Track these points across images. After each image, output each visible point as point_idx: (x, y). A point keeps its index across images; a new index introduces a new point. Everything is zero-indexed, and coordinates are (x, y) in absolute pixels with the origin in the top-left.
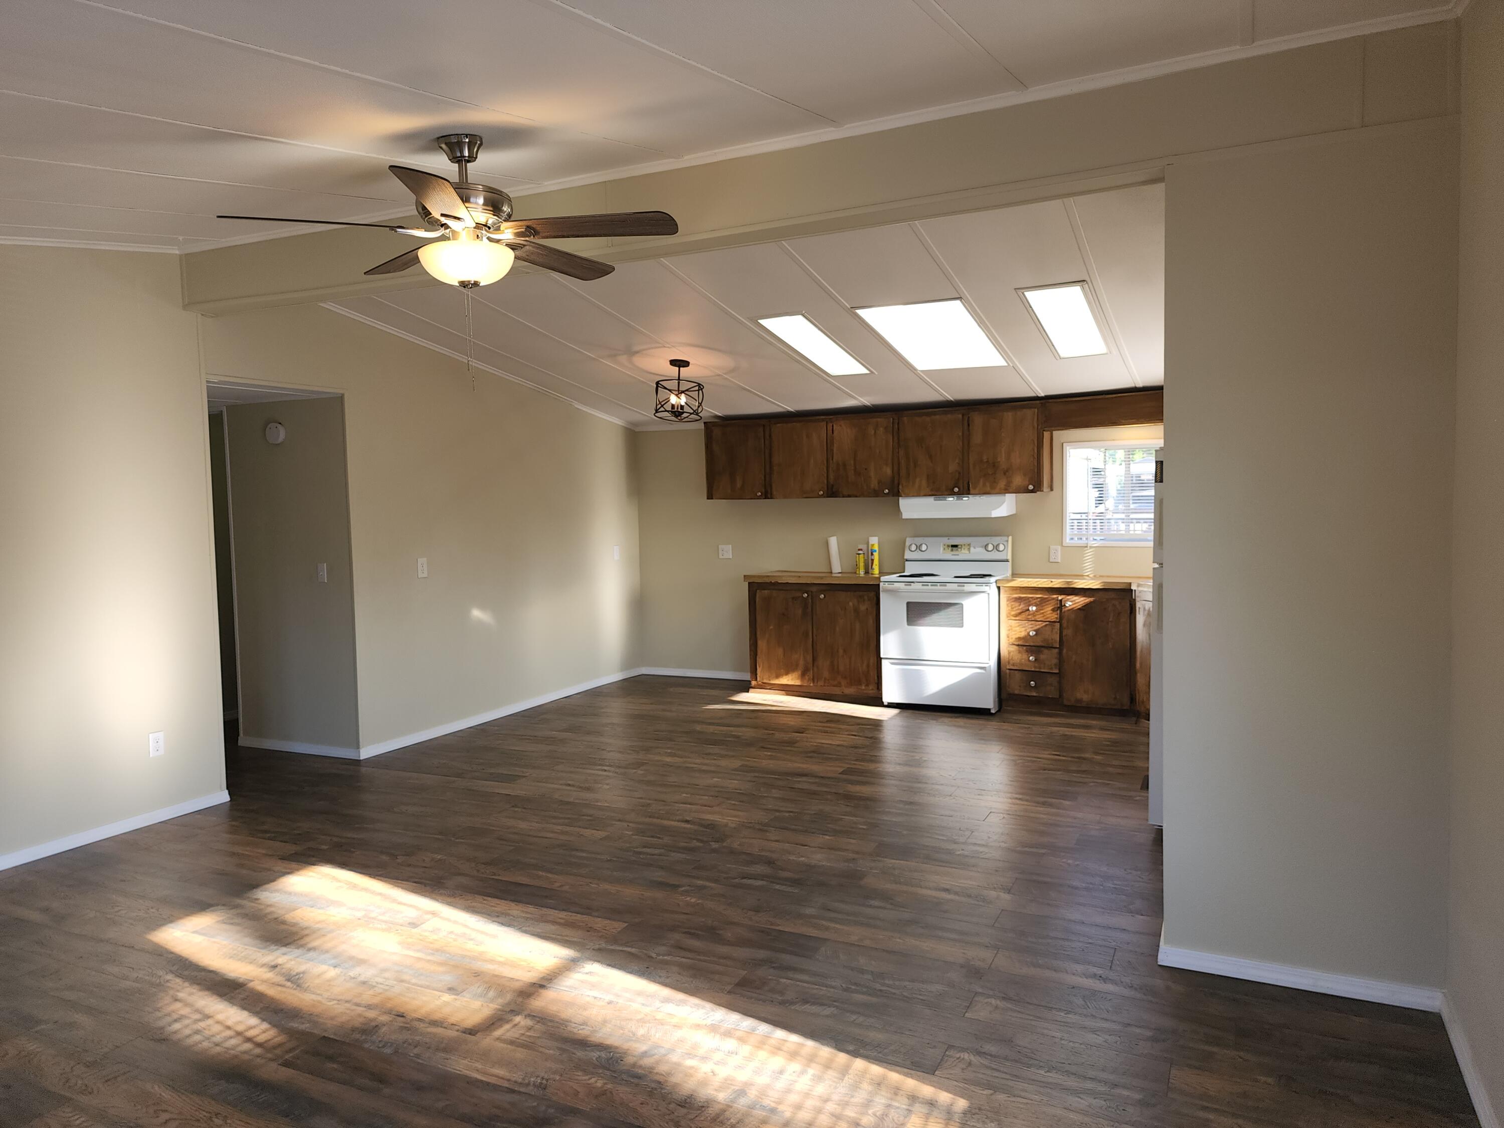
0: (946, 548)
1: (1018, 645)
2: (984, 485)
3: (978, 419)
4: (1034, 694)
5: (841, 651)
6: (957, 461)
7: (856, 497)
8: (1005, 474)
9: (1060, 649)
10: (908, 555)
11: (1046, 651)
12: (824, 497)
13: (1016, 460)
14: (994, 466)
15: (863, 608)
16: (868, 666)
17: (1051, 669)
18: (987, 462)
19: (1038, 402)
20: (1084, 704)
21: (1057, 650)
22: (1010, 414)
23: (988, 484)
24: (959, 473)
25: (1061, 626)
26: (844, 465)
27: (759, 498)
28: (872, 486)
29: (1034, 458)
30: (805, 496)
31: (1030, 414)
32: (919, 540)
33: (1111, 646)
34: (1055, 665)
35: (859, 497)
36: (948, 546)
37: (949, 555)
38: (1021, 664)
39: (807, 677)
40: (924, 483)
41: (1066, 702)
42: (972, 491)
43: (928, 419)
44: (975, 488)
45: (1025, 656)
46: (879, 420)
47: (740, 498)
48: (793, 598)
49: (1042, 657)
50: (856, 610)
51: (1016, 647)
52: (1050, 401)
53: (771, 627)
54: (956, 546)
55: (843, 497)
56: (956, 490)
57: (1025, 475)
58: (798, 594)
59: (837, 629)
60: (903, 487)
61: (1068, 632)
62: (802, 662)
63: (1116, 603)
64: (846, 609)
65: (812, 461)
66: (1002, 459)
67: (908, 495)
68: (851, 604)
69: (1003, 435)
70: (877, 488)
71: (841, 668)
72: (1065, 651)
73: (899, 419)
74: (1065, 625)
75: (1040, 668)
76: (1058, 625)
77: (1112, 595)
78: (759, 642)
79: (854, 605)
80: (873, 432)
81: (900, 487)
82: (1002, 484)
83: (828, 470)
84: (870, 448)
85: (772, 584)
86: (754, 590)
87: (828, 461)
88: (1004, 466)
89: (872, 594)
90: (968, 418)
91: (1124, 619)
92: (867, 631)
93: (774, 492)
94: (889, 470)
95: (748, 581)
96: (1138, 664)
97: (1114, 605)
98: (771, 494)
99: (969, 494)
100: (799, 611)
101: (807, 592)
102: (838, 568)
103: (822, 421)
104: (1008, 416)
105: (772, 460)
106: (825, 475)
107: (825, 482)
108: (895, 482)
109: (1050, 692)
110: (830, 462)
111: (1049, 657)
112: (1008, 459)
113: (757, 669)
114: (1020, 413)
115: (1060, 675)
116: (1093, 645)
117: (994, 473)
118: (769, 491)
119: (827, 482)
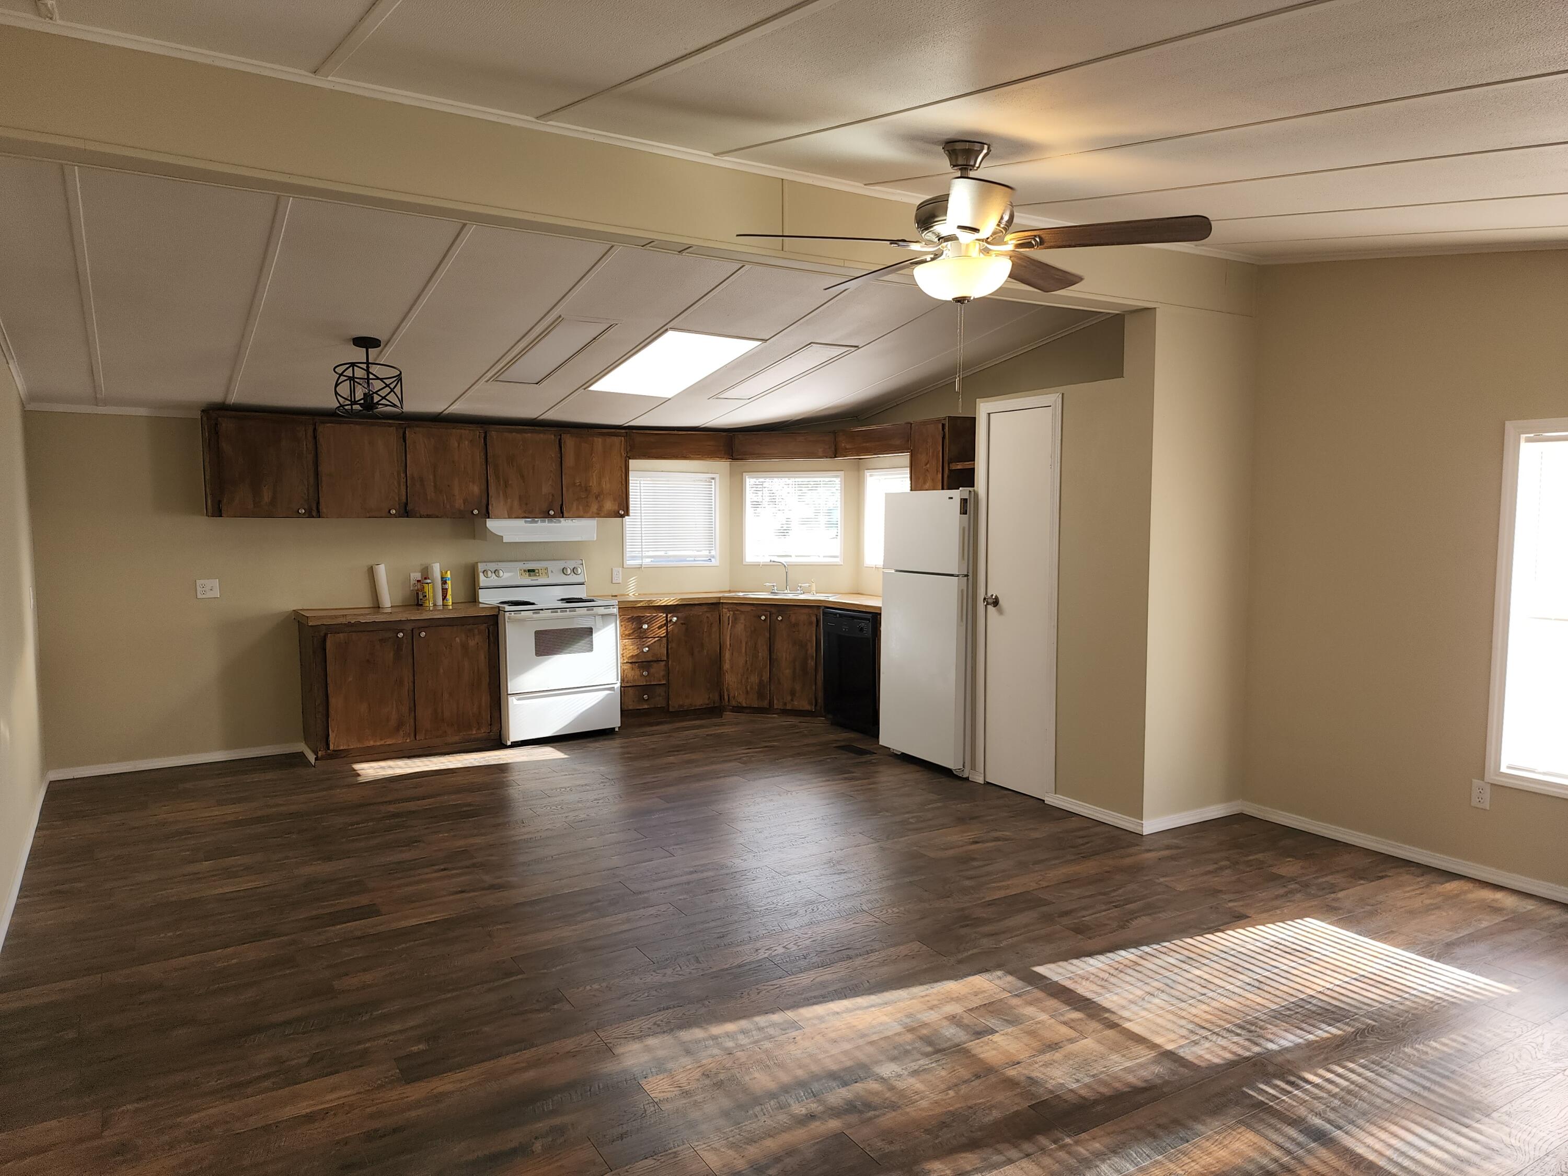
0: (524, 574)
1: (631, 663)
2: (578, 509)
3: (570, 442)
4: (646, 707)
5: (446, 696)
6: (550, 483)
7: (438, 517)
8: (597, 498)
9: (667, 661)
10: (483, 580)
11: (655, 665)
13: (606, 486)
14: (586, 490)
15: (472, 643)
16: (479, 707)
17: (660, 681)
18: (580, 485)
19: (623, 431)
20: (685, 708)
21: (663, 663)
22: (600, 440)
23: (581, 508)
24: (553, 495)
25: (667, 640)
26: (422, 480)
27: (299, 516)
28: (457, 506)
29: (622, 484)
30: (368, 515)
31: (619, 441)
32: (493, 566)
33: (705, 654)
34: (663, 676)
35: (442, 517)
36: (525, 571)
37: (527, 580)
38: (634, 680)
39: (401, 733)
40: (516, 503)
41: (671, 709)
42: (565, 514)
43: (519, 436)
44: (569, 511)
45: (638, 672)
46: (462, 431)
47: (270, 516)
48: (381, 641)
49: (652, 670)
50: (465, 646)
51: (629, 665)
52: (634, 431)
53: (350, 679)
54: (533, 571)
55: (421, 517)
56: (552, 513)
57: (615, 500)
58: (390, 635)
59: (441, 671)
60: (493, 507)
61: (673, 645)
62: (394, 717)
63: (708, 615)
64: (451, 646)
65: (377, 474)
66: (593, 483)
67: (498, 517)
68: (458, 640)
69: (594, 459)
70: (463, 508)
71: (447, 714)
72: (670, 663)
73: (486, 433)
74: (670, 639)
75: (651, 682)
76: (664, 640)
77: (705, 608)
79: (461, 641)
80: (456, 445)
81: (491, 507)
82: (594, 508)
83: (399, 485)
84: (453, 462)
85: (350, 624)
86: (322, 634)
87: (399, 474)
88: (595, 490)
89: (483, 627)
90: (560, 440)
91: (715, 629)
92: (478, 669)
93: (323, 509)
94: (476, 489)
95: (310, 624)
96: (727, 666)
97: (707, 617)
98: (318, 511)
99: (563, 517)
100: (391, 654)
101: (401, 631)
102: (387, 601)
103: (390, 425)
104: (599, 441)
105: (319, 468)
106: (396, 491)
107: (397, 499)
108: (484, 502)
109: (660, 702)
110: (403, 475)
111: (658, 670)
112: (599, 484)
113: (328, 735)
114: (609, 440)
115: (667, 686)
116: (692, 654)
117: (587, 497)
118: (314, 508)
119: (399, 499)
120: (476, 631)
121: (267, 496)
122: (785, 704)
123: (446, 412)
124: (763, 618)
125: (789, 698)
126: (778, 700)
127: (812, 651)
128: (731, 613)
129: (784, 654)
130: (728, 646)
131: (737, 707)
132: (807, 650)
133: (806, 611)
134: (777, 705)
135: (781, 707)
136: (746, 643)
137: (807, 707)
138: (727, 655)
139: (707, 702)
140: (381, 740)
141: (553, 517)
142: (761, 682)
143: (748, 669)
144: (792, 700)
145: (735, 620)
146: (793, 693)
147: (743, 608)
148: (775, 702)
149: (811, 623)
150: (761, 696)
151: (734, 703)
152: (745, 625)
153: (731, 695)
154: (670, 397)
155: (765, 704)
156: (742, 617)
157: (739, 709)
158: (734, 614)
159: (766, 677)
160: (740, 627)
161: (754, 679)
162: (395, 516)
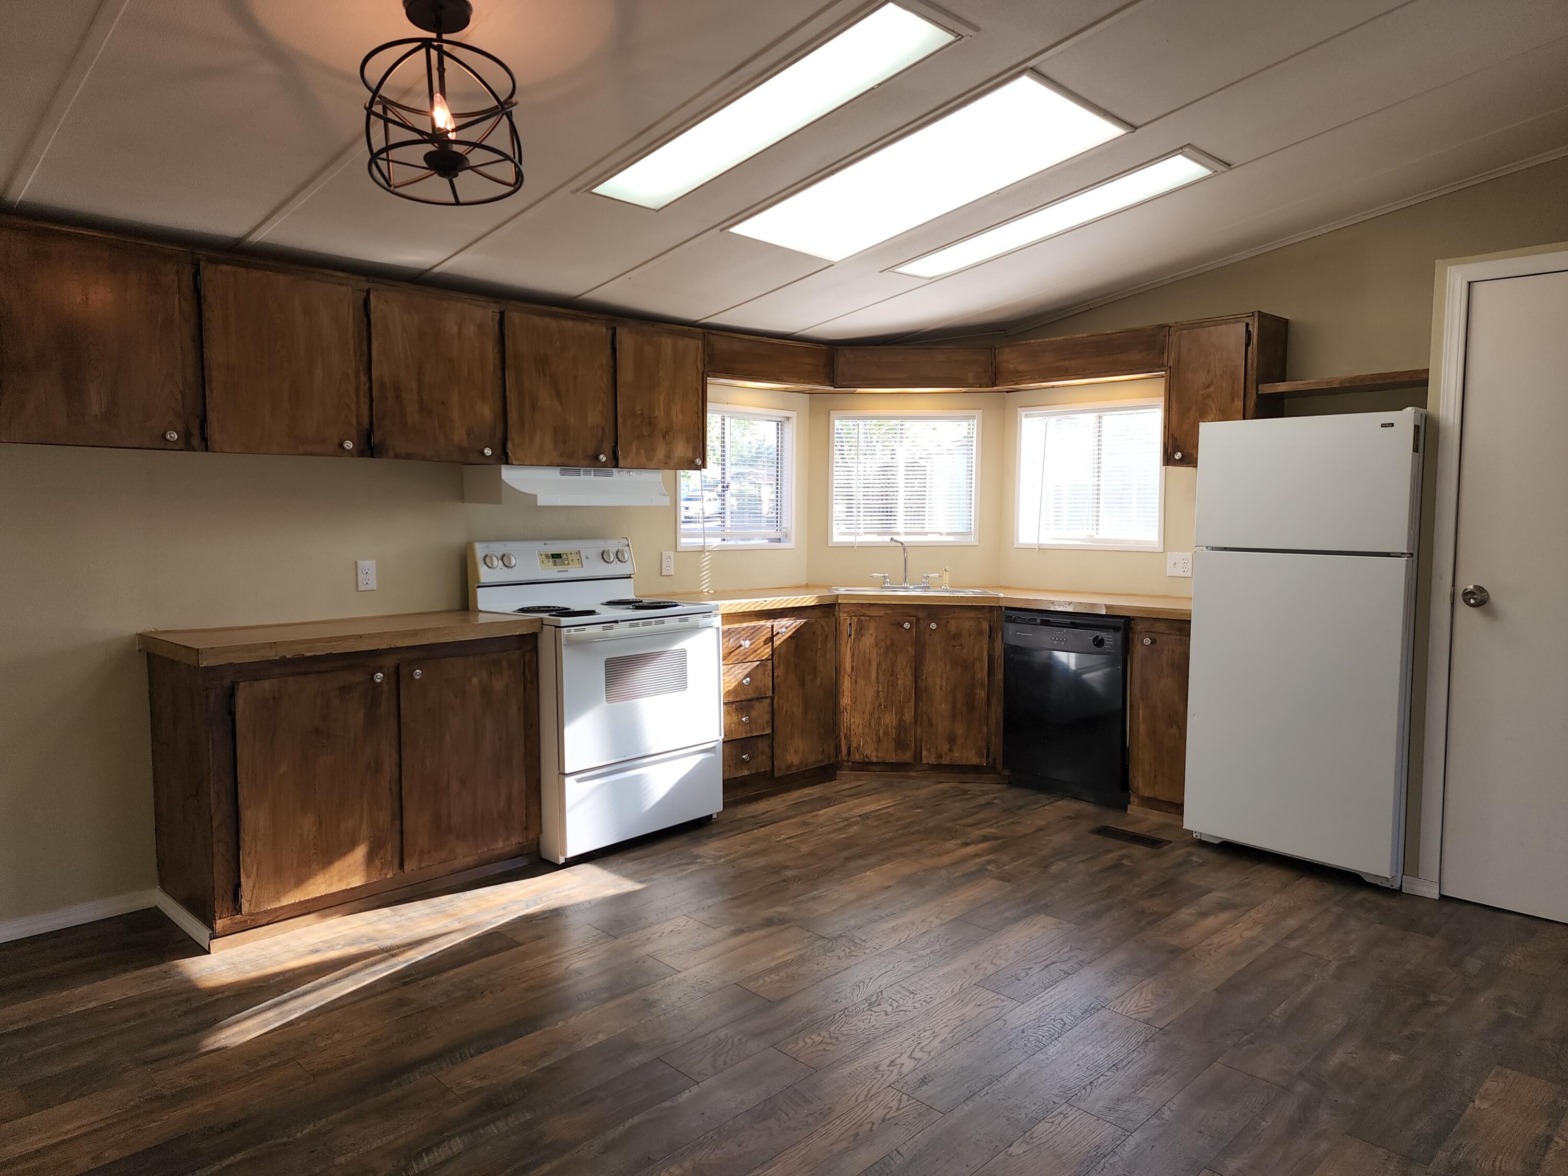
0: (546, 561)
2: (638, 454)
3: (627, 342)
4: (746, 773)
5: (455, 784)
6: (600, 408)
7: (424, 458)
8: (664, 437)
9: (772, 698)
10: (485, 574)
11: (758, 705)
12: (352, 456)
13: (678, 418)
14: (650, 423)
15: (498, 685)
16: (509, 799)
17: (763, 729)
18: (642, 414)
19: (700, 330)
21: (768, 701)
22: (670, 342)
23: (643, 452)
24: (604, 429)
25: (773, 663)
26: (397, 388)
28: (457, 439)
29: (698, 417)
30: (301, 449)
31: (693, 346)
34: (767, 722)
35: (431, 459)
36: (547, 556)
37: (552, 572)
39: (379, 863)
40: (549, 441)
41: (776, 774)
42: (621, 463)
43: (554, 326)
44: (625, 458)
45: (737, 718)
46: (467, 306)
47: (103, 441)
48: (341, 690)
49: (754, 714)
50: (486, 692)
52: (714, 332)
53: (283, 769)
54: (557, 555)
55: (395, 458)
56: (603, 458)
57: (688, 441)
58: (358, 677)
59: (448, 739)
60: (513, 443)
61: (779, 672)
63: (823, 623)
64: (464, 692)
65: (319, 371)
66: (660, 413)
67: (522, 462)
68: (475, 681)
69: (661, 373)
70: (466, 446)
71: (456, 819)
72: (775, 701)
73: (502, 314)
74: (776, 663)
75: (751, 732)
76: (770, 664)
78: (248, 815)
79: (480, 683)
80: (455, 325)
81: (509, 445)
82: (661, 453)
83: (358, 396)
84: (450, 360)
85: (283, 662)
86: (227, 682)
87: (357, 377)
88: (662, 424)
89: (516, 655)
90: (614, 335)
91: (830, 644)
92: (507, 730)
93: (215, 432)
94: (487, 411)
95: (203, 664)
96: (845, 700)
97: (822, 626)
98: (204, 438)
99: (617, 466)
100: (361, 715)
101: (378, 670)
103: (343, 282)
104: (667, 343)
105: (205, 352)
106: (353, 407)
107: (354, 422)
108: (499, 434)
109: (762, 764)
110: (363, 378)
111: (761, 711)
112: (668, 413)
113: (238, 885)
114: (682, 343)
115: (772, 736)
116: (803, 685)
117: (651, 435)
118: (196, 431)
119: (358, 422)
120: (504, 663)
121: (96, 403)
122: (940, 756)
123: (436, 270)
124: (907, 625)
125: (946, 747)
126: (928, 750)
127: (982, 673)
128: (855, 619)
129: (938, 681)
130: (849, 670)
131: (863, 763)
132: (975, 673)
133: (971, 614)
134: (928, 758)
135: (932, 760)
136: (879, 664)
137: (975, 760)
138: (846, 684)
139: (820, 757)
140: (340, 880)
141: (604, 465)
142: (901, 721)
143: (880, 705)
144: (951, 750)
145: (861, 630)
146: (952, 740)
147: (872, 612)
148: (924, 753)
149: (981, 633)
150: (900, 744)
151: (857, 757)
152: (876, 637)
153: (854, 745)
154: (836, 258)
155: (907, 757)
156: (872, 626)
157: (864, 766)
158: (859, 621)
159: (908, 716)
160: (868, 640)
161: (890, 719)
162: (351, 453)
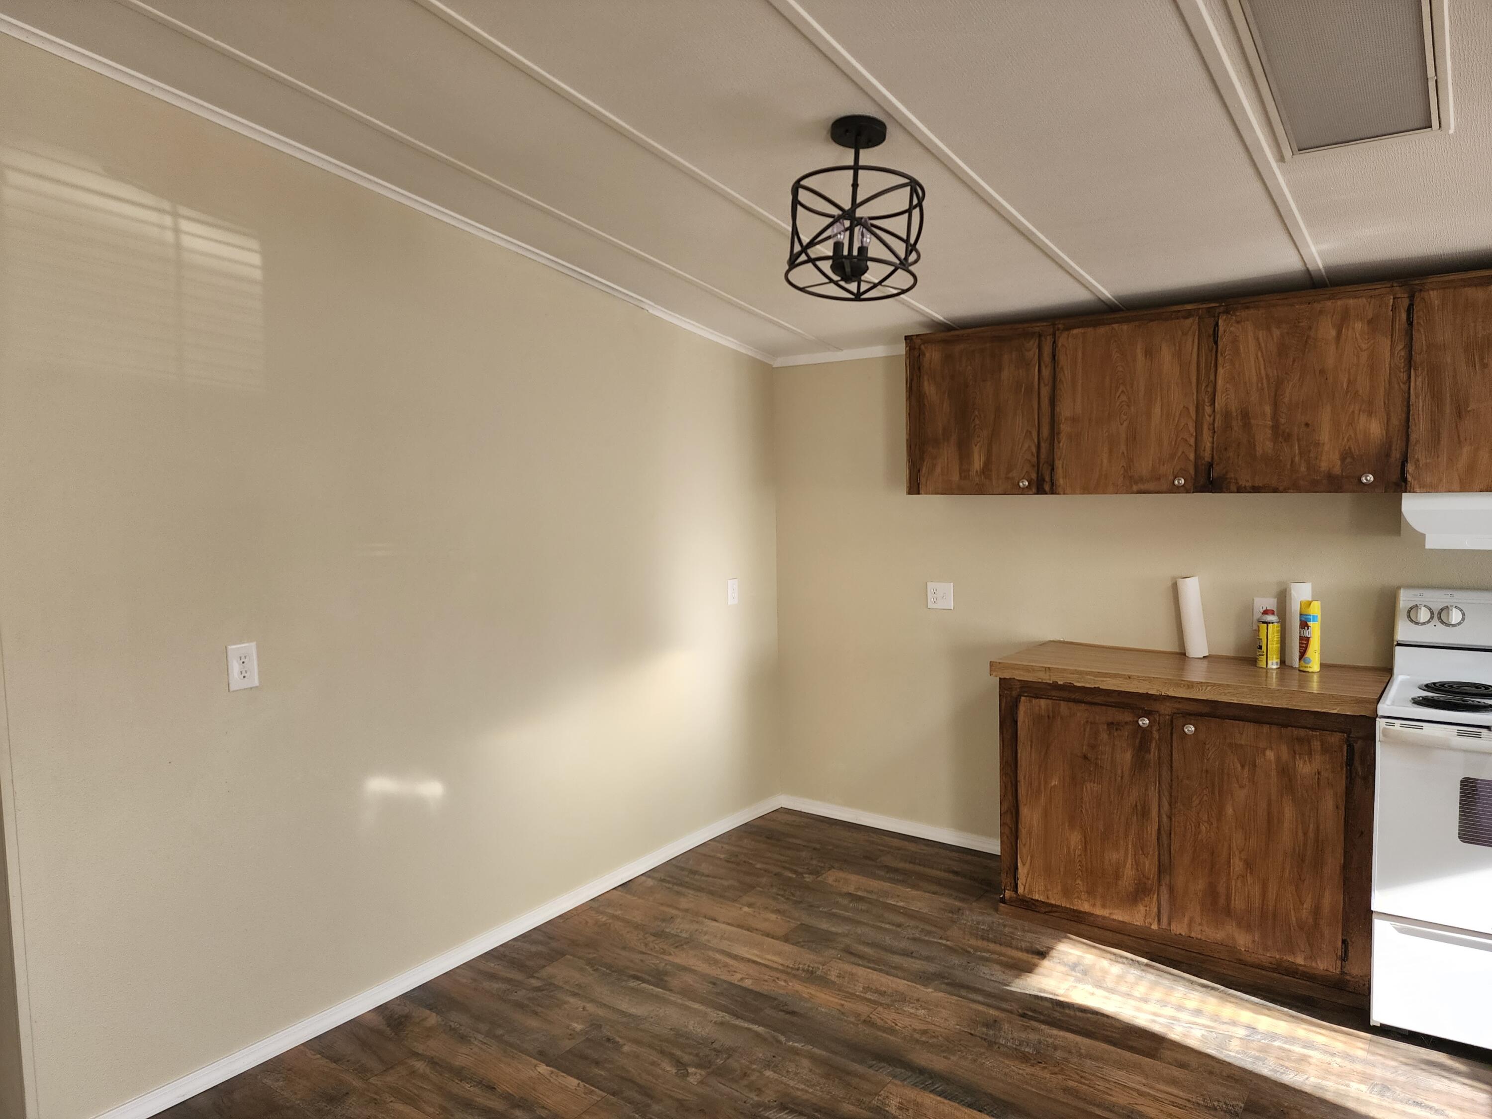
5: (1238, 865)
7: (1275, 490)
10: (1404, 631)
12: (1188, 492)
15: (1305, 768)
16: (1316, 911)
26: (1245, 416)
27: (1023, 492)
28: (1325, 466)
30: (1135, 488)
32: (1437, 599)
35: (1285, 491)
46: (1351, 302)
47: (980, 490)
48: (1110, 725)
50: (1286, 772)
53: (1054, 782)
55: (1240, 491)
58: (1127, 717)
59: (1230, 811)
60: (1417, 467)
62: (1129, 872)
64: (1255, 765)
65: (1157, 410)
67: (1432, 488)
70: (1337, 470)
71: (1238, 903)
73: (1412, 297)
78: (1025, 811)
79: (1278, 759)
80: (1333, 333)
81: (1410, 468)
83: (1199, 429)
84: (1322, 372)
85: (1055, 686)
86: (1014, 694)
87: (1198, 405)
89: (1335, 739)
92: (1318, 829)
93: (1061, 480)
94: (1376, 427)
95: (995, 674)
98: (1052, 484)
100: (1128, 756)
101: (1147, 714)
102: (1198, 646)
103: (1189, 315)
105: (1058, 409)
106: (1192, 441)
107: (1192, 456)
108: (1397, 455)
110: (1206, 408)
113: (1016, 868)
118: (1045, 478)
119: (1197, 457)
120: (1316, 745)
162: (1185, 489)
